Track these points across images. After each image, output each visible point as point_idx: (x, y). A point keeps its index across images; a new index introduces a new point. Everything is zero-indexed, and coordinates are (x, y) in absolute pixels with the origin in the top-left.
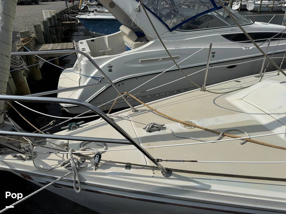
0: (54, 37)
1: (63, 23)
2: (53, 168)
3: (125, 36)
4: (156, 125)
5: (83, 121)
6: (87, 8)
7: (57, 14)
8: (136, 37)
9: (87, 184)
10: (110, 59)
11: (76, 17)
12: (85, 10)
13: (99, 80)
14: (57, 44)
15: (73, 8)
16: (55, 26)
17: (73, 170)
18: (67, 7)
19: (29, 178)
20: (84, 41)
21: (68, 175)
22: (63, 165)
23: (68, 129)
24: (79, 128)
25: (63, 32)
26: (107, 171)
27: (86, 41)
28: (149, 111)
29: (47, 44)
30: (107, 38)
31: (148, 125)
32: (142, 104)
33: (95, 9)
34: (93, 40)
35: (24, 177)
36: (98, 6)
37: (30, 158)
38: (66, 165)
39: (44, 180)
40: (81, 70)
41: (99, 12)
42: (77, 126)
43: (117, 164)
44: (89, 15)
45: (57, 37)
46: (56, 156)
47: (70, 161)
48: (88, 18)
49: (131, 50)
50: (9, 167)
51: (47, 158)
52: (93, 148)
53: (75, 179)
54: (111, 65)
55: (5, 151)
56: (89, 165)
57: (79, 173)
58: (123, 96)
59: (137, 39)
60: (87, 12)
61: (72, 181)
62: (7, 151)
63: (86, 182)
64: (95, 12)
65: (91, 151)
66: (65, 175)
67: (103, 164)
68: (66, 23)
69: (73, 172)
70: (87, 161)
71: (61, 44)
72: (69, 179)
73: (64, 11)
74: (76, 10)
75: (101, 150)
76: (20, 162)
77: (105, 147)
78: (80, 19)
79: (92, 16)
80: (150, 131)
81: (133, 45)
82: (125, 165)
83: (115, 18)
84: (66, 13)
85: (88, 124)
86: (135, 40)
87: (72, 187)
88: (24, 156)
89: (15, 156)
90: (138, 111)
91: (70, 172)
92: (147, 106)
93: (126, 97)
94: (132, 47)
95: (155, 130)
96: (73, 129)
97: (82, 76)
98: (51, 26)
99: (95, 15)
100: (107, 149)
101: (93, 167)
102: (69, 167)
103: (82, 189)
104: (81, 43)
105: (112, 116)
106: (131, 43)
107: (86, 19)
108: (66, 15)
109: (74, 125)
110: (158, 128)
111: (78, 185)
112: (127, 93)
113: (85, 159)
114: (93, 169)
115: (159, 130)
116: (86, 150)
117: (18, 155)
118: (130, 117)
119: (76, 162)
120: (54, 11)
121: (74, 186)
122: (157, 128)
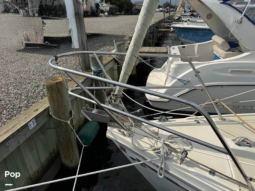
0: (150, 41)
1: (159, 30)
2: (145, 150)
3: (216, 45)
4: (248, 140)
5: (172, 117)
6: (181, 18)
7: (156, 23)
8: (228, 47)
9: (170, 174)
10: (199, 65)
11: (171, 25)
12: (179, 20)
13: (184, 83)
14: (152, 48)
15: (169, 18)
16: (153, 33)
17: (161, 157)
18: (164, 17)
19: (124, 150)
20: (176, 47)
21: (156, 160)
22: (154, 150)
23: (159, 120)
24: (167, 121)
25: (158, 38)
26: (190, 169)
27: (178, 47)
28: (239, 123)
29: (145, 47)
30: (197, 46)
31: (238, 138)
32: (233, 114)
33: (188, 19)
34: (184, 47)
35: (121, 149)
36: (192, 17)
37: (129, 136)
38: (156, 151)
39: (135, 157)
40: (170, 72)
41: (192, 22)
42: (166, 120)
43: (201, 166)
44: (183, 24)
45: (152, 42)
46: (148, 140)
47: (160, 149)
48: (181, 27)
49: (220, 59)
50: (114, 137)
51: (141, 140)
52: (180, 144)
53: (161, 165)
54: (199, 71)
55: (114, 125)
56: (175, 158)
57: (166, 162)
58: (214, 102)
59: (228, 49)
60: (180, 22)
61: (158, 167)
62: (115, 125)
63: (169, 171)
64: (188, 22)
65: (178, 146)
66: (154, 159)
67: (188, 161)
68: (162, 30)
69: (161, 160)
70: (173, 153)
71: (156, 47)
72: (156, 163)
73: (162, 20)
74: (171, 20)
75: (187, 148)
76: (122, 137)
77: (190, 147)
78: (174, 28)
79: (185, 25)
80: (239, 145)
81: (224, 54)
82: (209, 170)
83: (209, 28)
84: (163, 22)
85: (176, 121)
86: (226, 50)
87: (156, 172)
88: (125, 133)
89: (120, 131)
90: (226, 120)
91: (159, 158)
92: (238, 117)
93: (216, 103)
94: (221, 56)
95: (244, 145)
96: (162, 122)
97: (169, 78)
98: (150, 32)
99: (188, 24)
100: (192, 148)
101: (178, 161)
102: (158, 153)
103: (164, 177)
104: (173, 48)
105: (198, 119)
106: (222, 52)
107: (180, 28)
108: (163, 24)
109: (164, 118)
110: (250, 144)
111: (162, 172)
112: (219, 101)
113: (172, 151)
114: (178, 163)
115: (250, 146)
116: (173, 143)
117: (122, 130)
118: (217, 124)
119: (165, 151)
120: (154, 20)
121: (158, 171)
122: (248, 143)
